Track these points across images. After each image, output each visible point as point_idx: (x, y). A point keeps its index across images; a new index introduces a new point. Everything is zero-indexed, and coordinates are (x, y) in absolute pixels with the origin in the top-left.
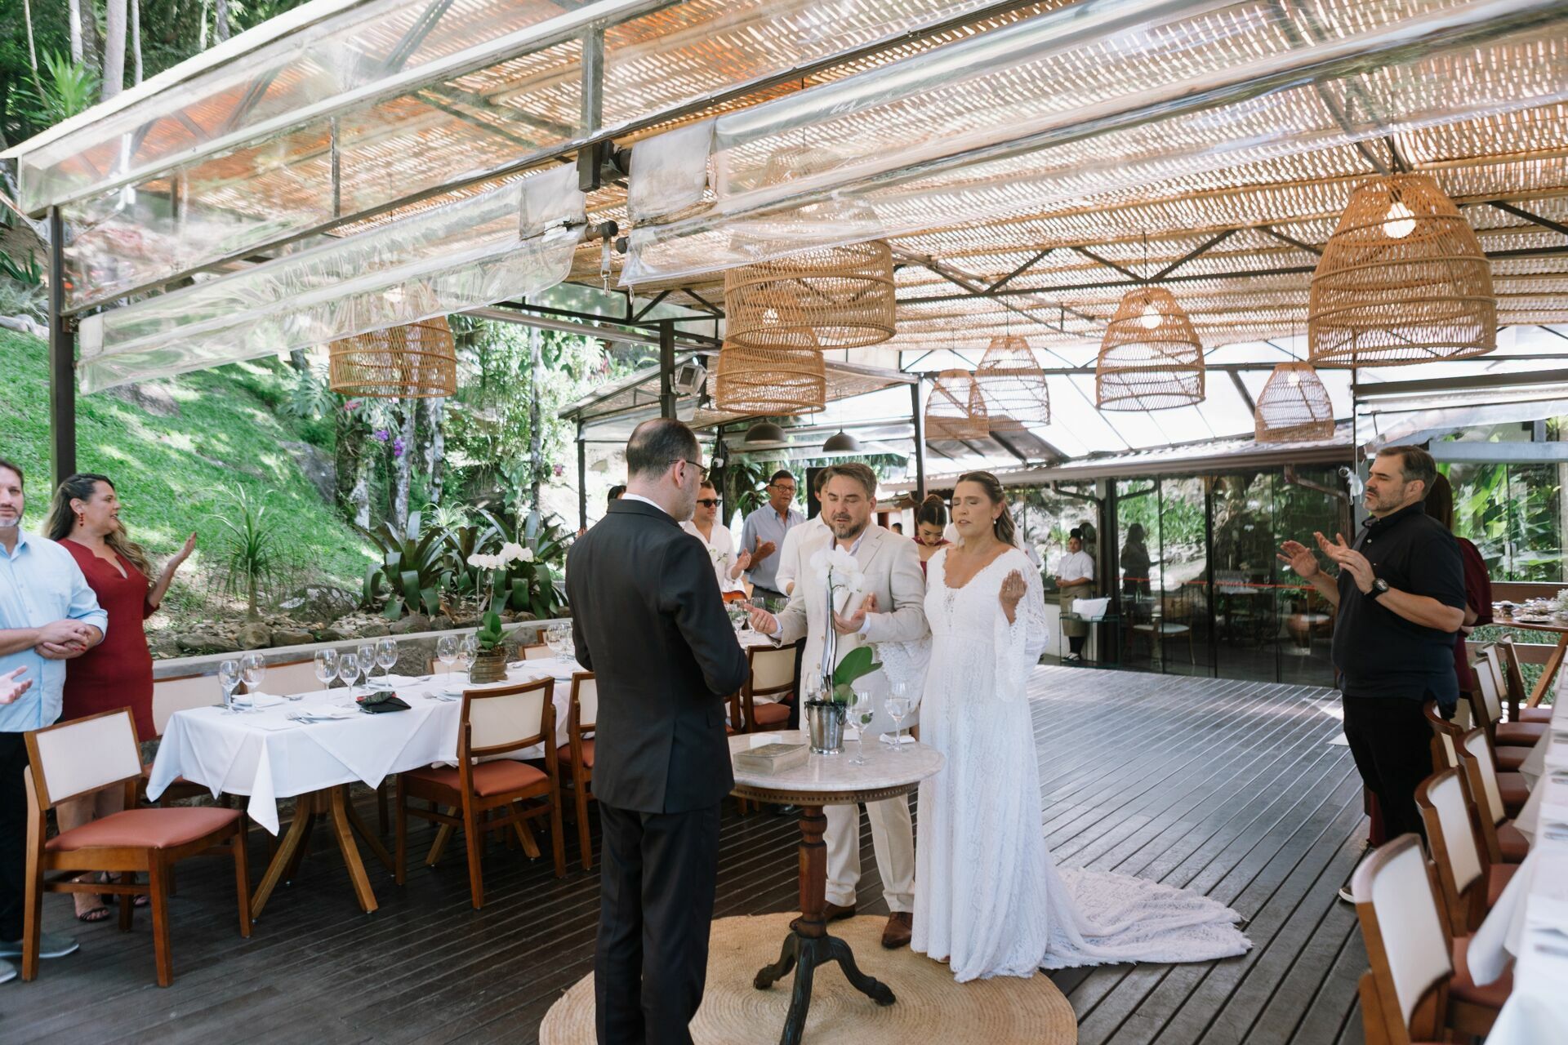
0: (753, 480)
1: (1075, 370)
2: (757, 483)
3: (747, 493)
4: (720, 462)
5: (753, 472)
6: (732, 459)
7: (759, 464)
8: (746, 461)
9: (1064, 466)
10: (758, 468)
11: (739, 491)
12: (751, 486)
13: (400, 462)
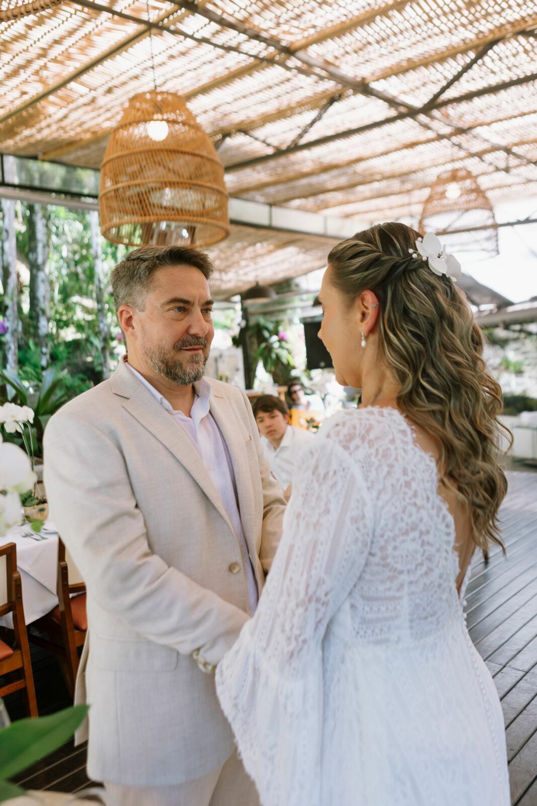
0: (266, 334)
1: (519, 222)
2: (271, 336)
3: (263, 345)
4: (243, 324)
5: (267, 329)
6: (253, 321)
7: (272, 322)
8: (262, 321)
9: (510, 309)
10: (271, 326)
11: (259, 343)
12: (265, 340)
13: (8, 338)
